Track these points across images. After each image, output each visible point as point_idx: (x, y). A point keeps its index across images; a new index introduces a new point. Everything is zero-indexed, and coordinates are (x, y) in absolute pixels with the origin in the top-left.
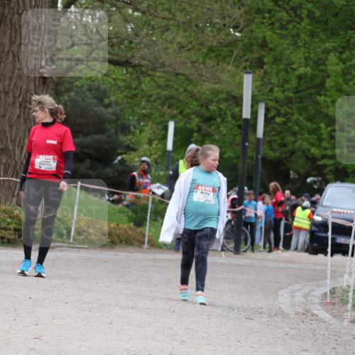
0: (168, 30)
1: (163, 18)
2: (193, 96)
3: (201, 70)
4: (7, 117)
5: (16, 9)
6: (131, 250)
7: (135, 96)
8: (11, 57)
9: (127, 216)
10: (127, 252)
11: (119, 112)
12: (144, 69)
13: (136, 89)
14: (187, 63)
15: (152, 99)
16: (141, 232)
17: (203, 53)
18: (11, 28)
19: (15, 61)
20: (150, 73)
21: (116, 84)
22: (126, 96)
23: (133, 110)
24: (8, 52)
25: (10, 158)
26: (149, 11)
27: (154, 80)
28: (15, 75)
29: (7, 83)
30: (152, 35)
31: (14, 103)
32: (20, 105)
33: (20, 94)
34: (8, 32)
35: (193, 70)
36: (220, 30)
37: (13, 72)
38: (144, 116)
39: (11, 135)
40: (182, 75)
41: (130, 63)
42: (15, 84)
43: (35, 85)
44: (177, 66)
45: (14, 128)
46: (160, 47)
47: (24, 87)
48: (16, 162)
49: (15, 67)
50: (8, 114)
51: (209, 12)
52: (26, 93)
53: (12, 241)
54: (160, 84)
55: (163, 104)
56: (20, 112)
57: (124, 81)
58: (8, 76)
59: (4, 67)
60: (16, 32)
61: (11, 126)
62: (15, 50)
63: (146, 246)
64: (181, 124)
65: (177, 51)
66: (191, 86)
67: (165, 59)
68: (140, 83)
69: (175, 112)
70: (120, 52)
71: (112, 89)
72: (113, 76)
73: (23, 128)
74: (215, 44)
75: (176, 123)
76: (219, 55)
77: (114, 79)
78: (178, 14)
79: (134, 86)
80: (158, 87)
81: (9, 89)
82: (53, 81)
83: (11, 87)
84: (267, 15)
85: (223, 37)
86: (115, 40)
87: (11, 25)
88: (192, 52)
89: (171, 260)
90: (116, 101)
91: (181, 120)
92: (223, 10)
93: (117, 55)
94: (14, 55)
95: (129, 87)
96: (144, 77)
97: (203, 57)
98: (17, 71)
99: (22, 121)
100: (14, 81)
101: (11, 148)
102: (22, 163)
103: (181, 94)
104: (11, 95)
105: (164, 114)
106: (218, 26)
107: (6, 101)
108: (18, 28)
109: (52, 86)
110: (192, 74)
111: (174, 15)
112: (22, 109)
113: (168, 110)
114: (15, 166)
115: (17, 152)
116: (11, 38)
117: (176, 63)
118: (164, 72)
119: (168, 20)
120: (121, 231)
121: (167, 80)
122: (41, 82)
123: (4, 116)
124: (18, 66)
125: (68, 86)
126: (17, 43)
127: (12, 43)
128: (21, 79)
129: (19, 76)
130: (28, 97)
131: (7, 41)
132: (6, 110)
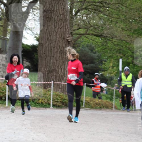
0: (117, 23)
1: (115, 18)
2: (129, 49)
3: (131, 38)
4: (55, 57)
5: (56, 14)
6: (108, 111)
7: (106, 48)
8: (55, 33)
9: (105, 97)
10: (106, 111)
11: (99, 55)
12: (108, 38)
13: (105, 46)
14: (125, 36)
15: (112, 50)
16: (111, 103)
17: (132, 32)
18: (54, 22)
19: (57, 34)
20: (111, 39)
21: (97, 44)
22: (102, 49)
23: (105, 54)
24: (54, 31)
25: (57, 73)
26: (109, 15)
27: (112, 42)
28: (57, 40)
29: (54, 43)
30: (111, 24)
31: (57, 51)
32: (60, 52)
33: (59, 48)
34: (54, 23)
35: (128, 38)
36: (138, 23)
37: (56, 39)
38: (110, 56)
39: (57, 64)
40: (124, 40)
41: (103, 36)
43: (65, 45)
44: (122, 37)
45: (58, 61)
46: (114, 30)
47: (61, 45)
48: (60, 75)
49: (57, 37)
50: (55, 56)
51: (134, 16)
52: (62, 47)
53: (60, 106)
54: (115, 44)
55: (117, 52)
56: (60, 55)
57: (100, 43)
58: (54, 41)
59: (53, 37)
60: (57, 24)
61: (57, 61)
62: (57, 30)
63: (114, 109)
64: (125, 60)
65: (122, 31)
66: (128, 45)
67: (117, 34)
68: (107, 44)
69: (122, 55)
70: (99, 32)
71: (96, 46)
72: (96, 41)
73: (61, 61)
74: (136, 28)
75: (122, 60)
76: (139, 32)
77: (97, 42)
78: (121, 16)
79: (105, 45)
80: (115, 45)
81: (55, 46)
82: (73, 43)
83: (56, 45)
85: (140, 25)
86: (96, 27)
87: (55, 20)
88: (128, 31)
89: (124, 115)
90: (98, 51)
91: (125, 59)
92: (139, 15)
93: (97, 32)
94: (56, 33)
95: (103, 45)
96: (109, 41)
97: (132, 33)
98: (58, 39)
99: (61, 59)
100: (57, 42)
101: (57, 69)
102: (62, 75)
103: (124, 48)
104: (56, 47)
105: (117, 56)
106: (137, 21)
107: (54, 51)
108: (57, 21)
109: (72, 45)
110: (128, 40)
111: (120, 17)
112: (61, 54)
113: (119, 55)
114: (59, 77)
115: (60, 71)
116: (55, 26)
117: (121, 36)
118: (116, 39)
119: (117, 18)
120: (103, 103)
121: (118, 43)
122: (67, 43)
123: (53, 56)
124: (58, 37)
125: (78, 45)
126: (57, 27)
127: (55, 27)
128: (59, 42)
129: (58, 41)
130: (63, 49)
131: (53, 27)
132: (54, 54)
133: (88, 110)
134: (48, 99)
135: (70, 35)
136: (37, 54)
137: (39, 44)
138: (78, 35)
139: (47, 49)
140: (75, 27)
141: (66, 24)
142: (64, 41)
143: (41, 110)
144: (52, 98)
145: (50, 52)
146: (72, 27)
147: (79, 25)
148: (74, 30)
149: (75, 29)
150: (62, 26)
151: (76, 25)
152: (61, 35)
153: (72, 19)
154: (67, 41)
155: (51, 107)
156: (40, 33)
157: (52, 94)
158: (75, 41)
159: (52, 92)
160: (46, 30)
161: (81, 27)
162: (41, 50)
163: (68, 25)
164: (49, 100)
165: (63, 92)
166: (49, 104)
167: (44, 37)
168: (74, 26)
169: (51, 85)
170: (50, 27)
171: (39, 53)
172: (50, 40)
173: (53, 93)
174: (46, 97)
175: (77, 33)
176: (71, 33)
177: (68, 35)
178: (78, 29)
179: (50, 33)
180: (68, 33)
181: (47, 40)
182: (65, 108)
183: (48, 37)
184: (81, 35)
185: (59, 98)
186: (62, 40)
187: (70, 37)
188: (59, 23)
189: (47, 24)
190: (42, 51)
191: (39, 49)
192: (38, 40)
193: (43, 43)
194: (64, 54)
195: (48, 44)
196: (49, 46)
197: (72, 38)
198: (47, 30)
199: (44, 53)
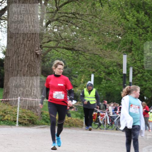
0: (90, 35)
1: (88, 31)
2: (102, 64)
3: (105, 52)
4: (22, 71)
6: (78, 129)
7: (77, 63)
8: (23, 46)
9: (75, 114)
10: (76, 130)
11: (70, 70)
12: (80, 52)
13: (77, 60)
14: (98, 50)
15: (84, 65)
16: (82, 122)
17: (106, 46)
19: (25, 47)
20: (83, 53)
21: (68, 58)
22: (73, 63)
23: (76, 69)
24: (22, 43)
26: (82, 27)
27: (84, 57)
28: (25, 53)
29: (22, 56)
30: (83, 37)
31: (25, 65)
32: (28, 66)
33: (28, 61)
34: (22, 35)
35: (102, 52)
36: (113, 36)
37: (24, 52)
38: (81, 71)
40: (97, 55)
41: (74, 49)
42: (25, 57)
43: (34, 58)
44: (94, 51)
46: (87, 43)
47: (29, 58)
49: (25, 50)
50: (23, 70)
51: (108, 28)
52: (30, 61)
53: (27, 124)
54: (87, 58)
55: (89, 67)
56: (28, 69)
57: (71, 56)
58: (22, 54)
59: (20, 50)
60: (25, 36)
61: (24, 75)
62: (25, 43)
63: (84, 127)
64: (97, 76)
65: (95, 45)
66: (101, 59)
67: (90, 48)
68: (78, 58)
69: (94, 70)
70: (71, 45)
71: (67, 60)
72: (67, 55)
74: (110, 42)
75: (94, 75)
76: (113, 46)
77: (68, 56)
78: (95, 28)
79: (76, 59)
80: (87, 59)
81: (22, 59)
82: (42, 56)
83: (24, 59)
84: (133, 30)
85: (114, 39)
86: (68, 39)
88: (101, 45)
89: (95, 134)
90: (69, 65)
91: (97, 74)
92: (114, 28)
93: (69, 46)
94: (25, 45)
95: (74, 59)
96: (80, 55)
97: (106, 47)
98: (26, 52)
99: (29, 73)
100: (25, 56)
103: (96, 63)
104: (24, 61)
105: (89, 71)
106: (112, 34)
107: (21, 65)
108: (26, 33)
109: (41, 58)
110: (101, 54)
111: (93, 29)
112: (29, 68)
113: (91, 70)
116: (23, 37)
117: (94, 50)
118: (89, 53)
119: (90, 31)
120: (73, 121)
121: (90, 57)
122: (36, 56)
123: (21, 71)
124: (27, 49)
125: (48, 59)
126: (26, 40)
127: (24, 40)
128: (28, 55)
129: (27, 54)
130: (31, 63)
131: (21, 39)
132: (21, 68)
134: (14, 116)
135: (40, 48)
136: (3, 69)
137: (6, 57)
138: (48, 48)
139: (14, 62)
140: (45, 40)
141: (35, 36)
142: (32, 54)
143: (6, 129)
144: (18, 116)
145: (17, 66)
146: (42, 39)
147: (49, 37)
148: (44, 43)
149: (44, 41)
150: (31, 38)
151: (46, 37)
152: (30, 48)
154: (36, 54)
155: (17, 125)
156: (7, 45)
157: (18, 111)
158: (45, 54)
159: (18, 108)
160: (13, 43)
161: (51, 40)
162: (7, 64)
163: (38, 38)
164: (15, 118)
165: (30, 108)
166: (15, 121)
167: (11, 49)
168: (44, 38)
169: (18, 101)
170: (18, 39)
171: (5, 67)
172: (18, 53)
173: (20, 109)
174: (12, 114)
175: (47, 46)
176: (41, 46)
177: (37, 48)
178: (48, 42)
179: (18, 45)
180: (37, 45)
181: (15, 53)
182: (32, 126)
183: (16, 50)
184: (51, 48)
185: (26, 116)
186: (31, 53)
187: (39, 50)
188: (27, 35)
189: (15, 36)
190: (9, 65)
191: (5, 62)
192: (4, 53)
193: (10, 56)
194: (32, 68)
195: (16, 58)
196: (17, 59)
197: (42, 51)
198: (15, 42)
199: (11, 67)
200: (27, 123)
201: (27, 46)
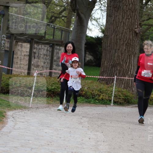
4: (120, 50)
5: (125, 4)
8: (122, 24)
18: (123, 12)
19: (124, 26)
24: (121, 22)
25: (121, 68)
28: (124, 32)
29: (120, 35)
31: (123, 44)
32: (126, 45)
33: (126, 40)
34: (121, 14)
37: (123, 31)
39: (122, 58)
42: (124, 35)
43: (133, 36)
45: (123, 55)
47: (128, 37)
48: (124, 69)
49: (124, 28)
52: (129, 40)
56: (126, 48)
58: (121, 32)
59: (119, 28)
60: (125, 14)
61: (122, 54)
62: (124, 21)
73: (127, 54)
81: (121, 38)
87: (123, 10)
94: (124, 23)
98: (125, 30)
99: (127, 52)
100: (124, 34)
101: (121, 63)
102: (126, 70)
104: (122, 40)
108: (125, 11)
109: (140, 37)
112: (127, 47)
114: (123, 71)
115: (124, 65)
116: (122, 16)
122: (135, 35)
123: (119, 49)
124: (126, 28)
125: (147, 37)
126: (125, 18)
127: (123, 18)
128: (126, 34)
129: (126, 32)
130: (129, 41)
131: (121, 17)
132: (120, 47)
133: (152, 108)
134: (109, 95)
135: (139, 26)
136: (102, 47)
137: (104, 35)
138: (147, 26)
139: (113, 41)
141: (135, 14)
142: (131, 33)
143: (101, 108)
144: (113, 95)
145: (115, 45)
146: (142, 17)
147: (149, 15)
148: (143, 21)
149: (144, 19)
150: (130, 16)
151: (145, 15)
152: (129, 26)
153: (141, 8)
154: (135, 32)
155: (112, 104)
156: (106, 24)
157: (114, 90)
158: (144, 32)
159: (114, 87)
160: (112, 21)
161: (151, 18)
162: (105, 43)
163: (138, 16)
164: (110, 97)
165: (126, 87)
166: (110, 101)
167: (110, 28)
168: (143, 16)
169: (114, 80)
170: (118, 17)
171: (104, 45)
172: (117, 31)
174: (107, 93)
175: (146, 23)
176: (140, 24)
177: (136, 26)
178: (147, 20)
179: (117, 24)
180: (136, 23)
181: (113, 32)
182: (127, 106)
183: (115, 28)
184: (151, 26)
185: (121, 95)
186: (129, 31)
187: (138, 29)
188: (127, 13)
189: (115, 14)
190: (107, 44)
191: (104, 41)
192: (103, 32)
193: (108, 35)
194: (130, 47)
195: (114, 36)
196: (115, 37)
197: (141, 29)
198: (114, 20)
199: (109, 46)
200: (122, 102)
201: (126, 25)
